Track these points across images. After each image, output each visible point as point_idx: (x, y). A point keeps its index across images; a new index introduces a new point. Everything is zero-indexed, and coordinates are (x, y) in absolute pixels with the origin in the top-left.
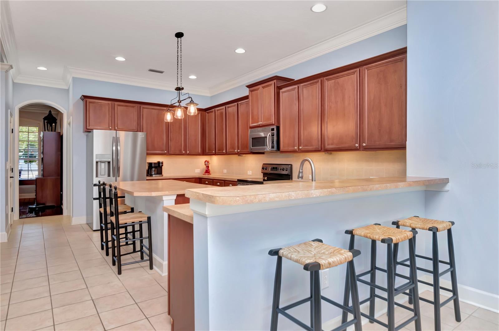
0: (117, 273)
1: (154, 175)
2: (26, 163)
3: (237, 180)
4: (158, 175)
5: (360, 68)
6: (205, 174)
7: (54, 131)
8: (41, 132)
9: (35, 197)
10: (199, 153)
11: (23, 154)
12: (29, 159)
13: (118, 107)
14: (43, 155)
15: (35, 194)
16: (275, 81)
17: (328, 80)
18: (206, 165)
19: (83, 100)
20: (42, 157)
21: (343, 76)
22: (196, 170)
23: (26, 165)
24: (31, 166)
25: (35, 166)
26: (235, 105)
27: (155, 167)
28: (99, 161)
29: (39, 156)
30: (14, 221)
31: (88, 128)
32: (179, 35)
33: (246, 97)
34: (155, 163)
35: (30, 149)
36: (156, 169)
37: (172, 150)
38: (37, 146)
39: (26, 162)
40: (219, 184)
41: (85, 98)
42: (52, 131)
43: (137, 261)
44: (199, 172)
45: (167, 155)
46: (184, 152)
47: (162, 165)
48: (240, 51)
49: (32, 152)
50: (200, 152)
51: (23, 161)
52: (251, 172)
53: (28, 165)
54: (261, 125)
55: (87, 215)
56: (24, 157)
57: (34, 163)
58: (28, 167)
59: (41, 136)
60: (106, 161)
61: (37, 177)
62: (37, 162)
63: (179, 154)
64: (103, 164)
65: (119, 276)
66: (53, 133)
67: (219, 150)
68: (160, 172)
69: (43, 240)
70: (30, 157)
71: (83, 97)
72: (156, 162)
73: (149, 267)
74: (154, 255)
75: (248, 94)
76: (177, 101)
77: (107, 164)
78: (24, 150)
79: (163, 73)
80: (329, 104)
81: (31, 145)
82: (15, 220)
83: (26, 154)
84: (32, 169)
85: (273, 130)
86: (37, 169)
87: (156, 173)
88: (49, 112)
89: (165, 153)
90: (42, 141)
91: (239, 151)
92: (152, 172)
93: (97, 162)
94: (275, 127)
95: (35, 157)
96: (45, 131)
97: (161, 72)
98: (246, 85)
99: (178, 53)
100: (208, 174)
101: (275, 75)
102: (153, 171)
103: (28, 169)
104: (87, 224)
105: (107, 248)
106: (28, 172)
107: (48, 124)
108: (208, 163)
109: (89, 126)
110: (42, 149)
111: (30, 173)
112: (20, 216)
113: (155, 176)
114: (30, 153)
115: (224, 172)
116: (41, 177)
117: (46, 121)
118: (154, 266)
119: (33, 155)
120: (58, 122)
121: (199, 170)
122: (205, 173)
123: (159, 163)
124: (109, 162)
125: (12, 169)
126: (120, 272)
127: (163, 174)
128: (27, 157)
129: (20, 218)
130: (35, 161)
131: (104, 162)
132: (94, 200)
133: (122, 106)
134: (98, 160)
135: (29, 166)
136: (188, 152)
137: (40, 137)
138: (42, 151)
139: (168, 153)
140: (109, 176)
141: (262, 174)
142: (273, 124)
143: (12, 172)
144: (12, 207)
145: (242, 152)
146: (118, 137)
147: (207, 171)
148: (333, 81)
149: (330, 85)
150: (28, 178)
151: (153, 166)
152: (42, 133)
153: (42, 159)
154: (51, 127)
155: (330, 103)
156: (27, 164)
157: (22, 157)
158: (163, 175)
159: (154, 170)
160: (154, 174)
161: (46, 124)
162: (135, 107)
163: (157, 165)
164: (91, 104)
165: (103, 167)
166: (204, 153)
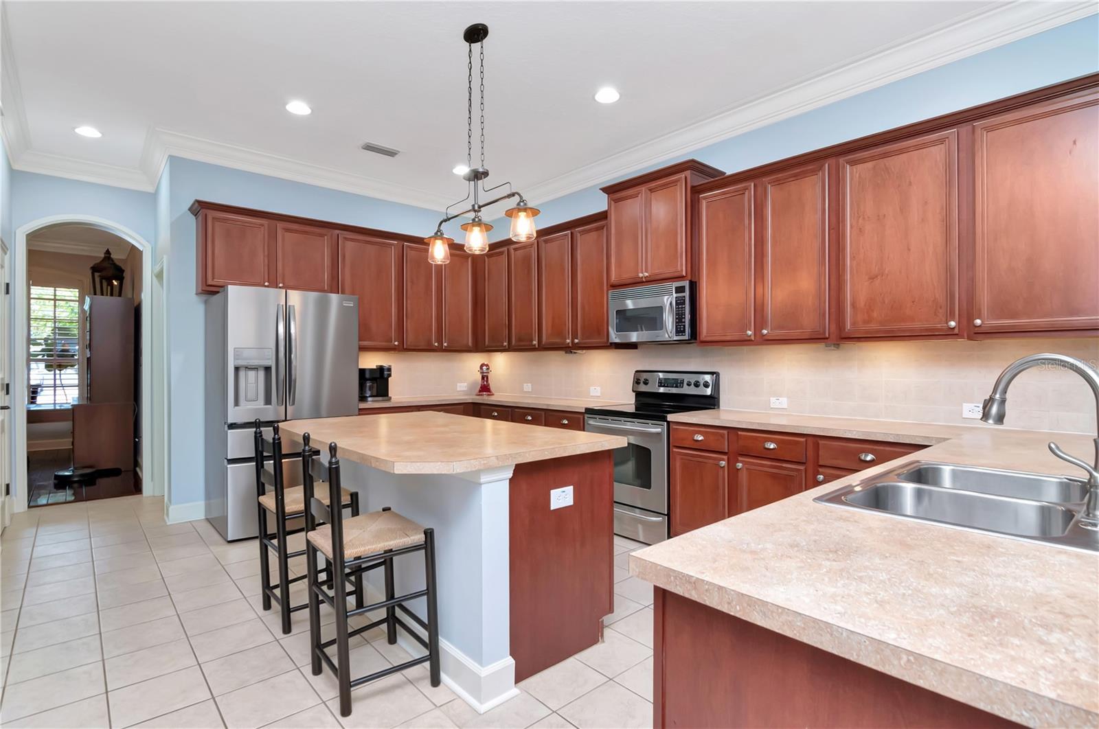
0: (337, 711)
1: (370, 399)
2: (49, 371)
3: (584, 411)
4: (380, 398)
5: (961, 130)
6: (482, 395)
7: (117, 294)
8: (87, 297)
9: (71, 447)
10: (467, 345)
11: (43, 350)
12: (57, 360)
13: (286, 233)
14: (90, 350)
15: (71, 440)
16: (688, 173)
17: (853, 163)
18: (482, 373)
19: (195, 215)
20: (89, 356)
21: (901, 151)
22: (458, 384)
23: (50, 375)
24: (62, 377)
25: (71, 376)
26: (566, 235)
27: (373, 379)
28: (242, 366)
29: (82, 351)
30: (12, 516)
31: (210, 282)
32: (476, 34)
33: (603, 216)
34: (371, 370)
35: (58, 339)
36: (375, 385)
37: (410, 339)
38: (76, 332)
39: (48, 367)
40: (530, 418)
41: (202, 208)
42: (112, 295)
43: (395, 665)
44: (465, 389)
45: (399, 351)
46: (436, 344)
47: (390, 375)
48: (607, 95)
49: (64, 345)
50: (470, 344)
51: (42, 365)
52: (599, 389)
53: (55, 374)
54: (644, 280)
55: (208, 496)
56: (46, 357)
57: (69, 371)
58: (55, 380)
59: (86, 307)
60: (260, 366)
61: (76, 403)
62: (76, 367)
63: (427, 348)
64: (252, 374)
65: (343, 720)
66: (115, 300)
67: (519, 340)
68: (383, 392)
69: (92, 577)
70: (59, 356)
71: (197, 204)
72: (375, 367)
73: (428, 682)
74: (444, 644)
75: (605, 208)
76: (471, 208)
77: (262, 374)
78: (46, 340)
79: (397, 156)
80: (858, 222)
81: (60, 329)
82: (17, 513)
83: (51, 350)
84: (64, 382)
85: (680, 290)
86: (76, 382)
87: (375, 394)
88: (105, 253)
89: (395, 345)
90: (88, 319)
91: (576, 341)
92: (365, 392)
93: (237, 369)
94: (686, 284)
95: (73, 356)
96: (95, 294)
97: (391, 153)
98: (601, 187)
99: (470, 82)
100: (489, 395)
101: (691, 158)
102: (367, 389)
103: (55, 384)
104: (208, 520)
105: (287, 612)
106: (55, 390)
107: (104, 281)
108: (488, 369)
109: (213, 279)
110: (88, 338)
111: (59, 391)
112: (29, 501)
113: (372, 401)
114: (59, 348)
115: (525, 390)
116: (86, 403)
117: (97, 274)
118: (444, 677)
119: (67, 351)
120: (127, 275)
121: (466, 384)
122: (480, 391)
123: (381, 369)
124: (267, 369)
125: (8, 385)
126: (346, 710)
127: (390, 395)
128: (52, 356)
129: (29, 507)
130: (72, 366)
131: (255, 368)
132: (229, 464)
133: (296, 231)
134: (240, 363)
135: (58, 377)
136: (445, 344)
137: (82, 311)
138: (88, 342)
139: (403, 348)
140: (268, 401)
141: (634, 394)
142: (683, 277)
143: (8, 393)
144: (7, 483)
145: (585, 343)
146: (289, 306)
147: (485, 389)
148: (870, 165)
149: (860, 176)
150: (55, 404)
151: (367, 376)
152: (88, 300)
153: (89, 359)
154: (109, 288)
155: (860, 220)
156: (53, 372)
157: (40, 357)
158: (390, 398)
159: (370, 386)
160: (370, 397)
161: (97, 280)
162: (326, 235)
163: (378, 375)
164: (217, 224)
165: (253, 382)
166: (479, 346)
